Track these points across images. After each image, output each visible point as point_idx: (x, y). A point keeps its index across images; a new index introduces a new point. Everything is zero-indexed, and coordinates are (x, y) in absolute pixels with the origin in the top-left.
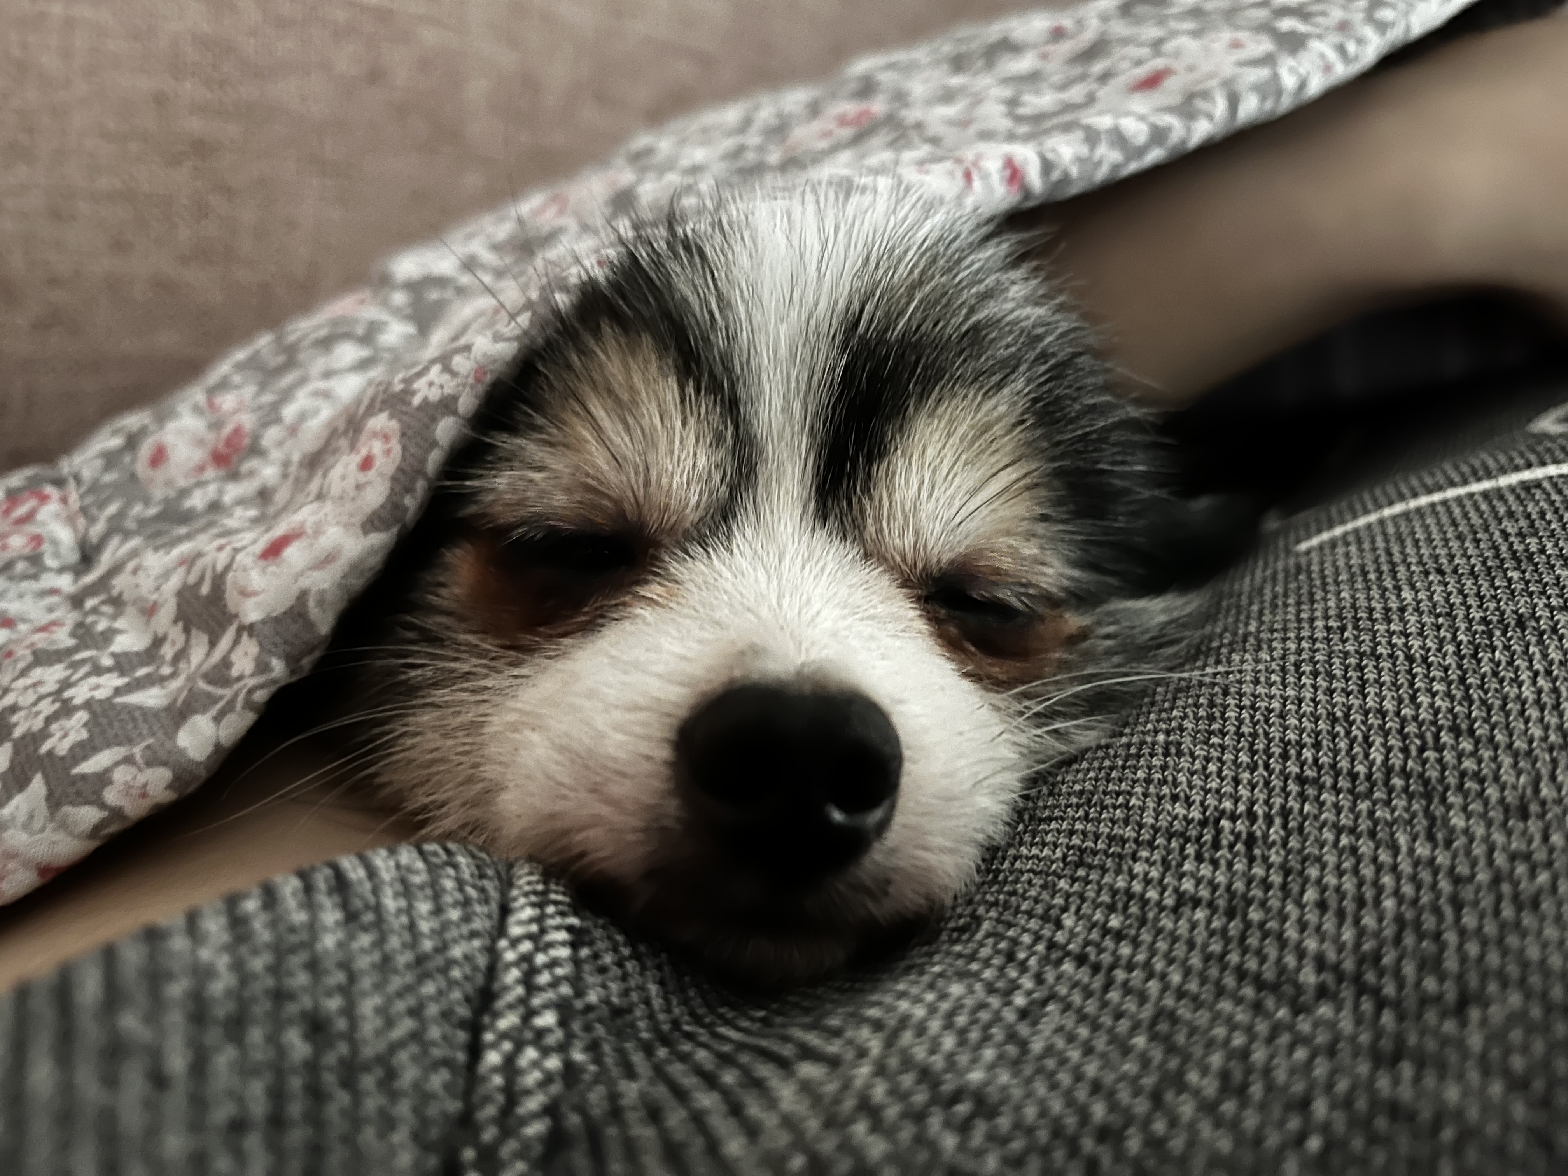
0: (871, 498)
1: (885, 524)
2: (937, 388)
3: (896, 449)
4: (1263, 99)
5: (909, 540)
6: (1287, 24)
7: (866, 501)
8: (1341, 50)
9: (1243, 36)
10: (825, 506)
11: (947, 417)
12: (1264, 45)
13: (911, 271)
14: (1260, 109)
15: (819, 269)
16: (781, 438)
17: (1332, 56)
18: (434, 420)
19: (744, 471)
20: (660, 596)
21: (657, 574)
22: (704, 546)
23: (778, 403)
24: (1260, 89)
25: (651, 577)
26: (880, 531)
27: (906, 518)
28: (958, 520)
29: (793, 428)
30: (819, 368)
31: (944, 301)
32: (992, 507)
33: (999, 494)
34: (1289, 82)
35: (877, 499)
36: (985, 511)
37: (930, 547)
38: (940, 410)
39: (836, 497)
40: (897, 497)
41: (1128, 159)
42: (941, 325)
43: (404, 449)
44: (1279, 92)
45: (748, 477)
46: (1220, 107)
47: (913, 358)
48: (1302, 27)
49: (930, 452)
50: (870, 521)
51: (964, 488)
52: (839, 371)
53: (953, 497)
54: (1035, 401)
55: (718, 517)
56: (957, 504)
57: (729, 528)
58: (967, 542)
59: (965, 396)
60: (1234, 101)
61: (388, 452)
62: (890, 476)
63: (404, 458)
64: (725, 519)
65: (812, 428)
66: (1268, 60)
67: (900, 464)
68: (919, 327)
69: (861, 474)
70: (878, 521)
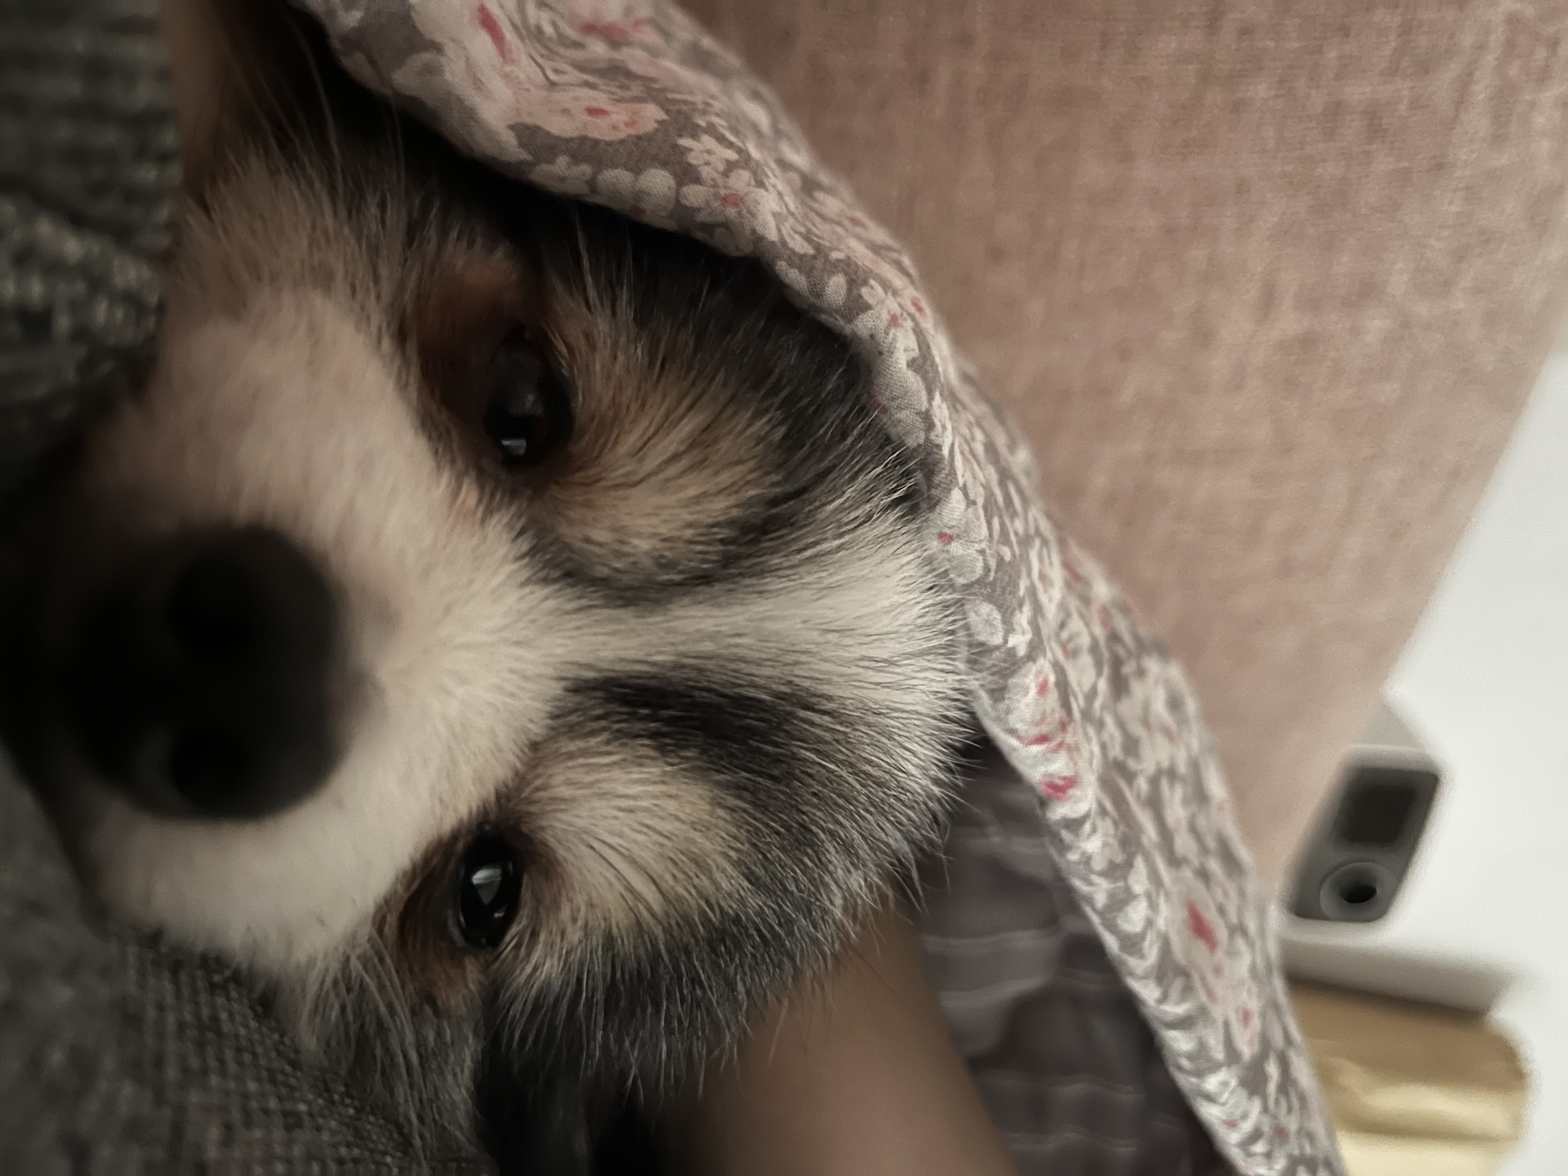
0: (607, 743)
1: (581, 761)
2: (745, 806)
3: (672, 765)
4: (1190, 1057)
5: (565, 792)
6: (1273, 1069)
7: (604, 736)
8: (1255, 1136)
9: (1256, 1023)
10: (595, 689)
11: (713, 821)
12: (1247, 1049)
13: (870, 762)
14: (1179, 1055)
15: (863, 658)
16: (668, 631)
17: (1247, 1127)
18: (664, 165)
19: (629, 594)
20: (463, 502)
21: (492, 496)
22: (532, 552)
23: (708, 625)
24: (1201, 1052)
25: (488, 490)
26: (571, 756)
27: (590, 785)
28: (596, 844)
29: (684, 643)
30: (754, 670)
31: (841, 802)
32: (614, 881)
33: (630, 889)
34: (1212, 1083)
35: (609, 748)
36: (610, 874)
37: (561, 816)
38: (720, 812)
39: (607, 700)
40: (616, 773)
41: (1100, 914)
42: (815, 800)
43: (622, 142)
44: (1200, 1074)
45: (621, 598)
46: (1175, 1009)
47: (776, 772)
48: (1272, 1087)
49: (671, 806)
50: (581, 744)
51: (635, 848)
52: (752, 693)
53: (621, 835)
54: (737, 920)
55: (569, 566)
56: (615, 841)
57: (555, 581)
58: (570, 858)
59: (735, 838)
60: (1184, 1023)
61: (615, 128)
62: (639, 761)
63: (609, 144)
64: (568, 574)
65: (684, 666)
66: (1233, 1055)
67: (654, 770)
68: (810, 775)
69: (638, 726)
70: (584, 753)
